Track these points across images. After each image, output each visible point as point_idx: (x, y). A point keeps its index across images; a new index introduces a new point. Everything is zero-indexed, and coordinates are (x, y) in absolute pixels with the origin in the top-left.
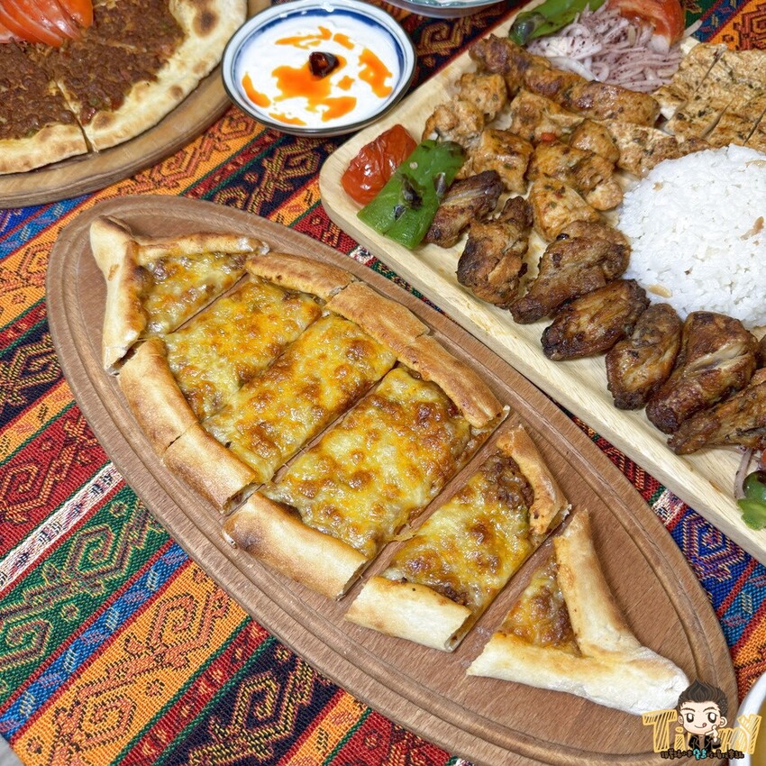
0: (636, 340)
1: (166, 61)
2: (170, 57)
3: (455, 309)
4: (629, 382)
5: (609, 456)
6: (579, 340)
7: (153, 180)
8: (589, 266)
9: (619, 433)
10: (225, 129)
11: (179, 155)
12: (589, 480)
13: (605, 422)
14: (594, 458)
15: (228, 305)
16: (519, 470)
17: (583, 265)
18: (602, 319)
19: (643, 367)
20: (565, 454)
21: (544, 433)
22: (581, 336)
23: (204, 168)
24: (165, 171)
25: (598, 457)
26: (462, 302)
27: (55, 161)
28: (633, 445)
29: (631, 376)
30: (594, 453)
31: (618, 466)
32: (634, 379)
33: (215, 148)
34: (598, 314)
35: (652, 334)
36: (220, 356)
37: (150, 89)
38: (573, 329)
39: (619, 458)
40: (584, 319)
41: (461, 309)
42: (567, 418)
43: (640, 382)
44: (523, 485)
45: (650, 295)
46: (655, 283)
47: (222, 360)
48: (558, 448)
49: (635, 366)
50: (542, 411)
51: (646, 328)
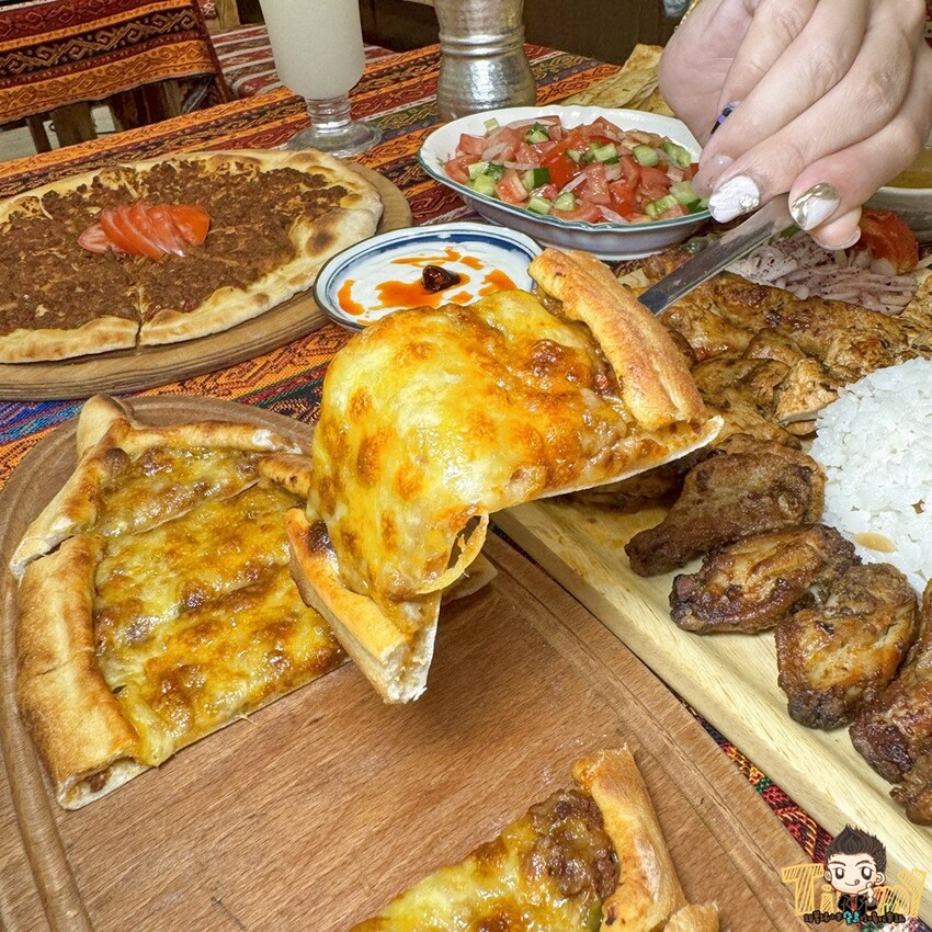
0: (832, 609)
1: (264, 275)
2: (271, 271)
3: (539, 543)
4: (816, 675)
5: (786, 823)
6: (731, 599)
7: (204, 388)
8: (756, 496)
9: (794, 764)
10: (310, 346)
11: (245, 366)
12: (739, 860)
13: (769, 741)
14: (749, 812)
15: (214, 508)
16: (601, 823)
17: (746, 493)
18: (770, 570)
19: (841, 652)
20: (697, 801)
21: (663, 760)
22: (734, 592)
23: (270, 379)
24: (222, 380)
25: (758, 814)
26: (551, 534)
27: (92, 352)
28: (821, 789)
29: (822, 667)
30: (750, 805)
31: (803, 845)
32: (827, 673)
33: (291, 362)
34: (767, 562)
35: (857, 599)
36: (172, 570)
37: (233, 294)
38: (722, 580)
39: (803, 829)
40: (741, 569)
41: (548, 543)
42: (705, 736)
43: (837, 677)
44: (602, 853)
45: (860, 551)
46: (866, 529)
47: (172, 575)
48: (687, 790)
49: (828, 649)
50: (662, 718)
51: (848, 591)
